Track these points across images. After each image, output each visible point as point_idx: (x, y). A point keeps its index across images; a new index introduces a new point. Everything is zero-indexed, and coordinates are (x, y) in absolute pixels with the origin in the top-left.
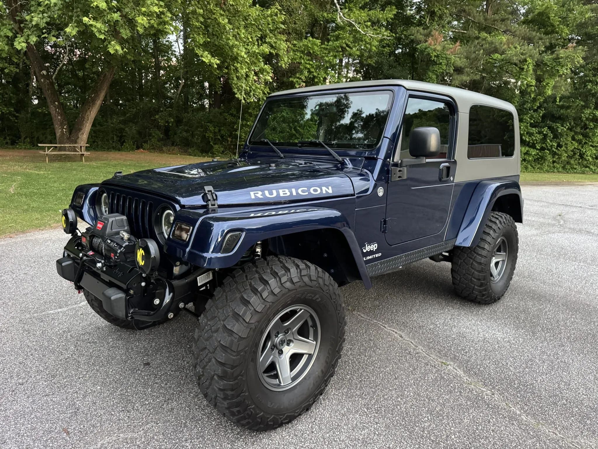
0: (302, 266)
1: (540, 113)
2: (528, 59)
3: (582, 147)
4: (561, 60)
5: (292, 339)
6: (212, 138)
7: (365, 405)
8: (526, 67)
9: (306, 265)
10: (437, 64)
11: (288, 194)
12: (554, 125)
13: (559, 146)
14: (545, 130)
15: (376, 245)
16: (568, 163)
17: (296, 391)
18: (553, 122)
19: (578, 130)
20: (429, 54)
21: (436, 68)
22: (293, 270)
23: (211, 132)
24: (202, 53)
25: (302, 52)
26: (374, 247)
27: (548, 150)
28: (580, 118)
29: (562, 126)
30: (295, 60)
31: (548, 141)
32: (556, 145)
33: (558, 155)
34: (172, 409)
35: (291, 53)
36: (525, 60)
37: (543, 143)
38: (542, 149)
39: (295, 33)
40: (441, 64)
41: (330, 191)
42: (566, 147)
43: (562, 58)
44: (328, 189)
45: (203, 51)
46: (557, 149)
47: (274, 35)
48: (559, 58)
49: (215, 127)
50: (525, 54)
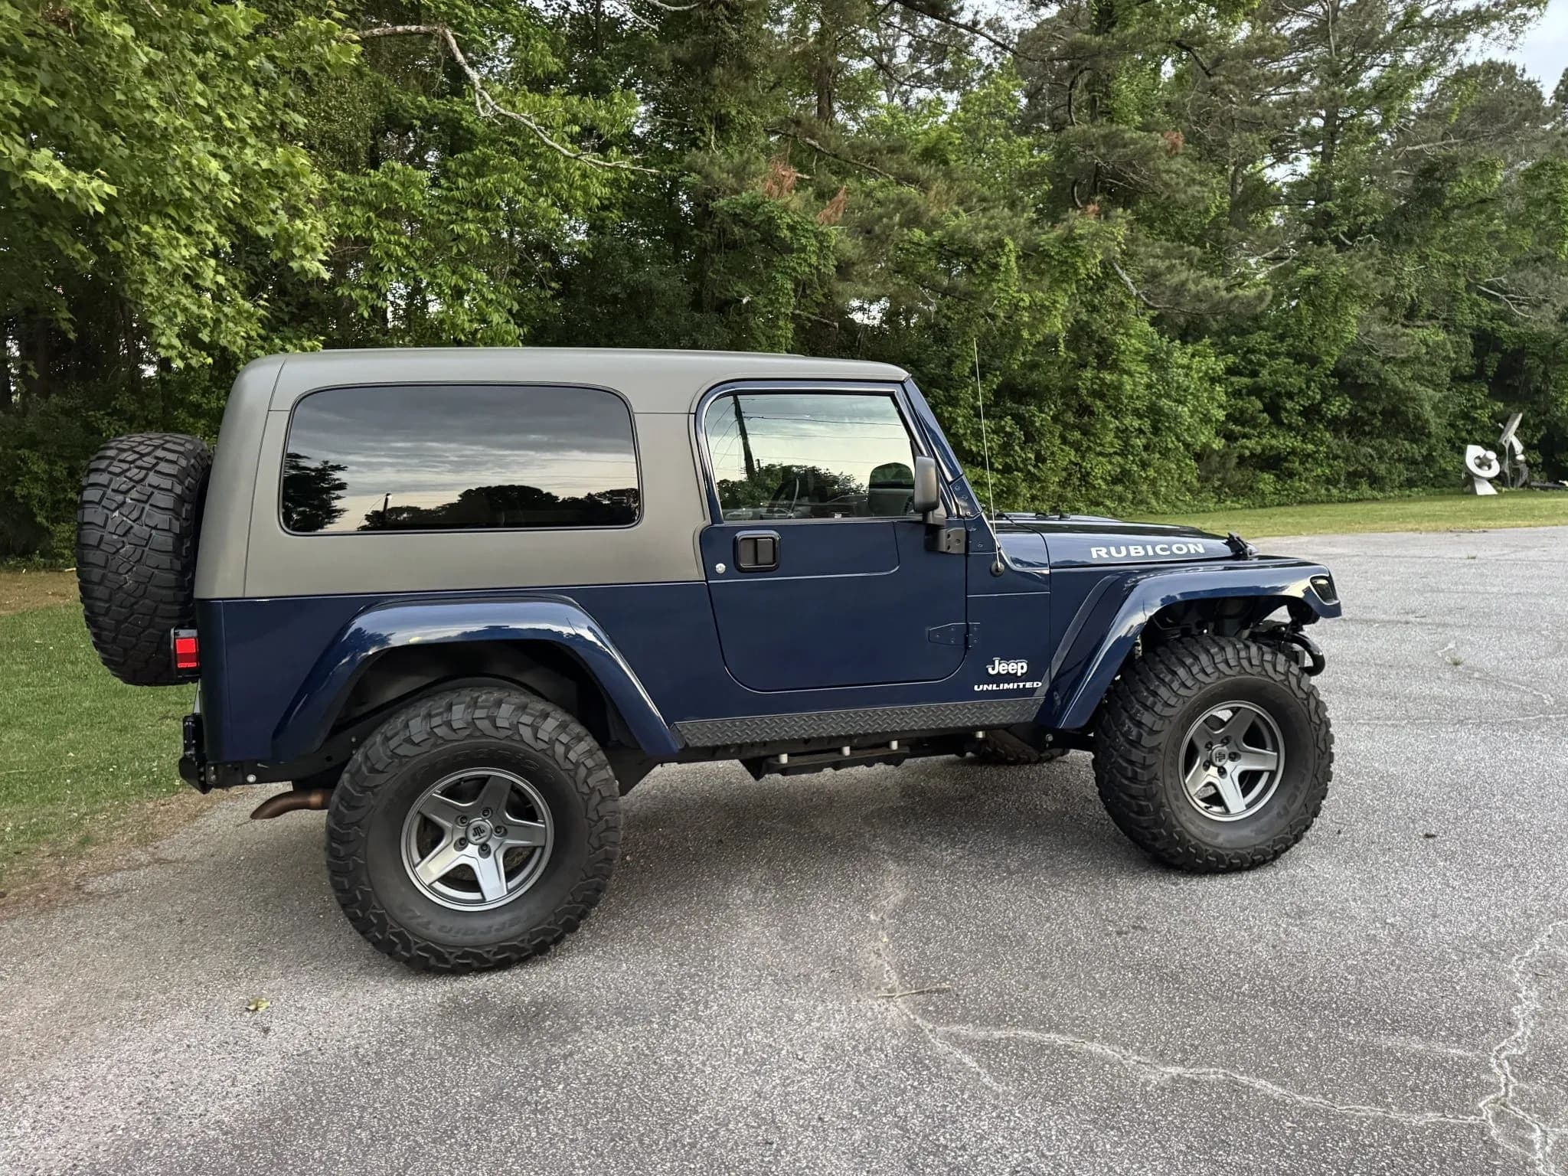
1: (992, 382)
2: (1007, 240)
3: (1083, 458)
4: (1079, 242)
6: (42, 502)
8: (1004, 260)
12: (1022, 409)
13: (1040, 459)
14: (1008, 422)
16: (1062, 498)
18: (1020, 402)
19: (1070, 418)
20: (770, 220)
23: (36, 479)
25: (369, 205)
27: (1019, 470)
28: (1075, 391)
29: (1041, 411)
30: (349, 228)
31: (1017, 448)
32: (1032, 456)
33: (1039, 480)
35: (334, 209)
36: (1001, 244)
37: (1008, 455)
38: (1007, 470)
39: (332, 149)
42: (1054, 461)
43: (1081, 237)
46: (1035, 466)
47: (268, 144)
48: (1074, 240)
49: (51, 463)
50: (996, 228)
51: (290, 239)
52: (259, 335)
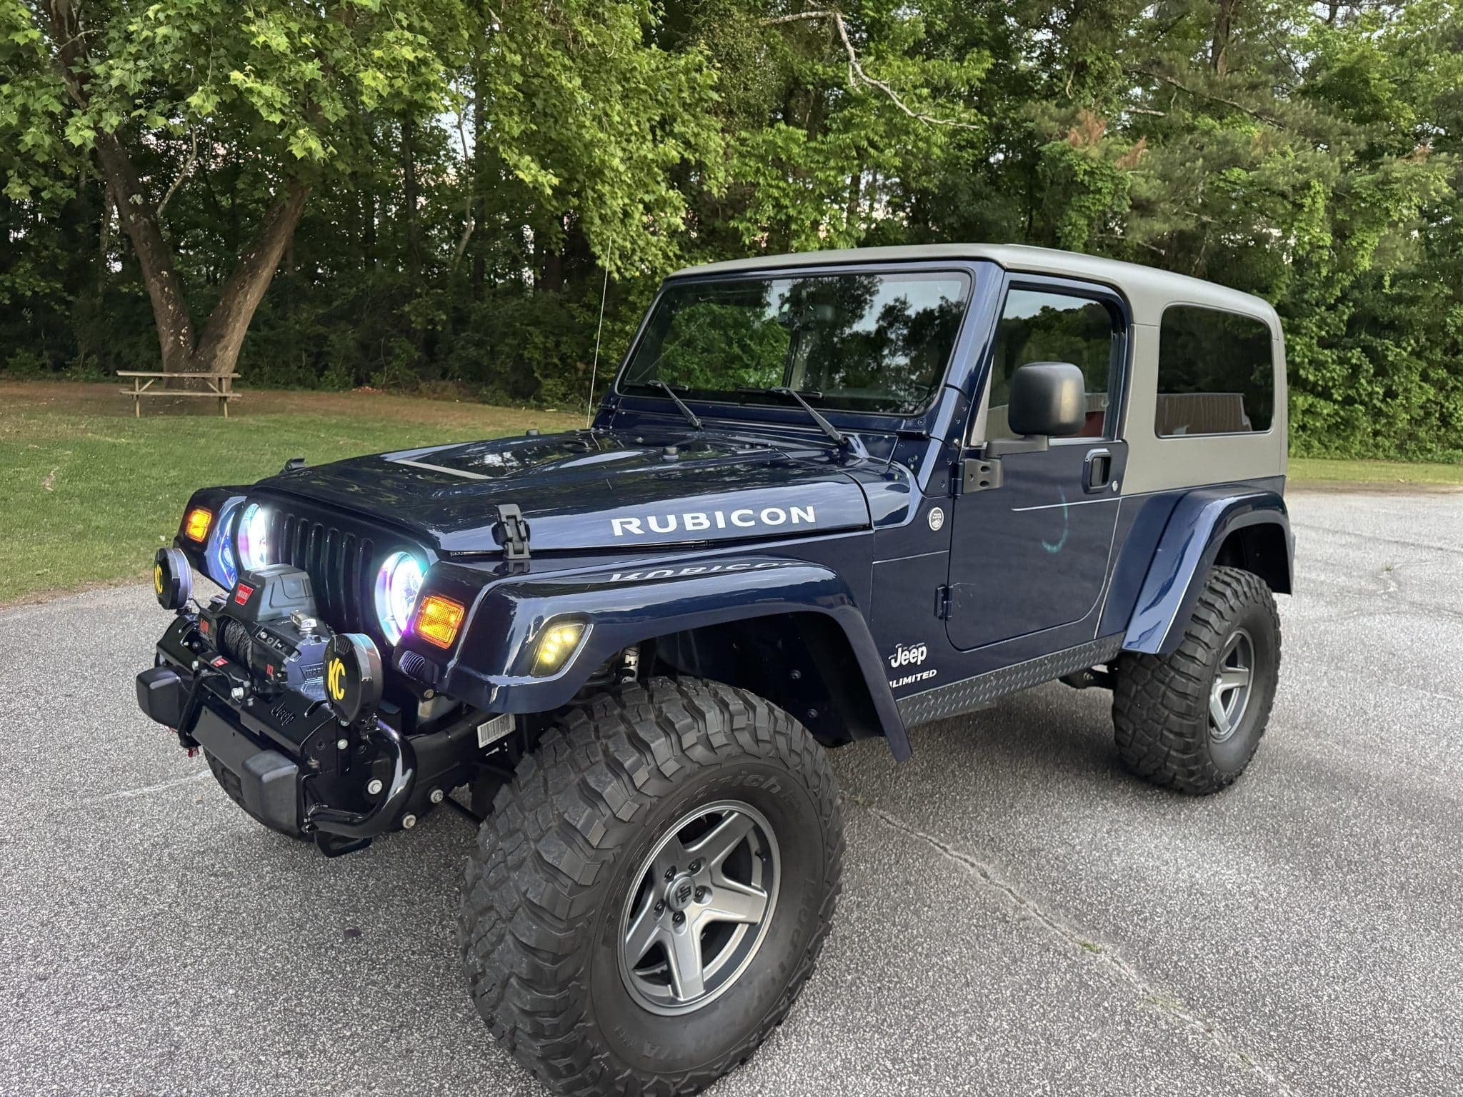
0: (736, 704)
1: (1344, 313)
2: (1314, 182)
3: (1447, 398)
4: (1395, 186)
5: (708, 884)
6: (539, 363)
7: (887, 1052)
8: (1308, 201)
9: (746, 702)
10: (1089, 192)
11: (707, 524)
12: (1377, 343)
13: (1390, 394)
14: (1356, 355)
15: (924, 649)
16: (1412, 436)
17: (715, 1016)
18: (1378, 336)
19: (1438, 355)
20: (1070, 167)
21: (1087, 201)
22: (713, 717)
23: (536, 348)
24: (516, 158)
25: (762, 158)
26: (918, 654)
27: (1362, 403)
28: (1443, 327)
29: (1398, 346)
30: (744, 176)
31: (1363, 381)
32: (1381, 391)
33: (1387, 416)
34: (409, 1051)
35: (735, 161)
36: (1307, 186)
37: (1351, 387)
38: (1348, 401)
39: (745, 111)
40: (1099, 191)
41: (810, 517)
42: (1407, 398)
43: (1398, 180)
44: (806, 512)
45: (521, 154)
46: (1383, 401)
47: (693, 116)
48: (1390, 182)
49: (547, 337)
50: (1307, 170)
51: (665, 201)
52: (675, 255)
